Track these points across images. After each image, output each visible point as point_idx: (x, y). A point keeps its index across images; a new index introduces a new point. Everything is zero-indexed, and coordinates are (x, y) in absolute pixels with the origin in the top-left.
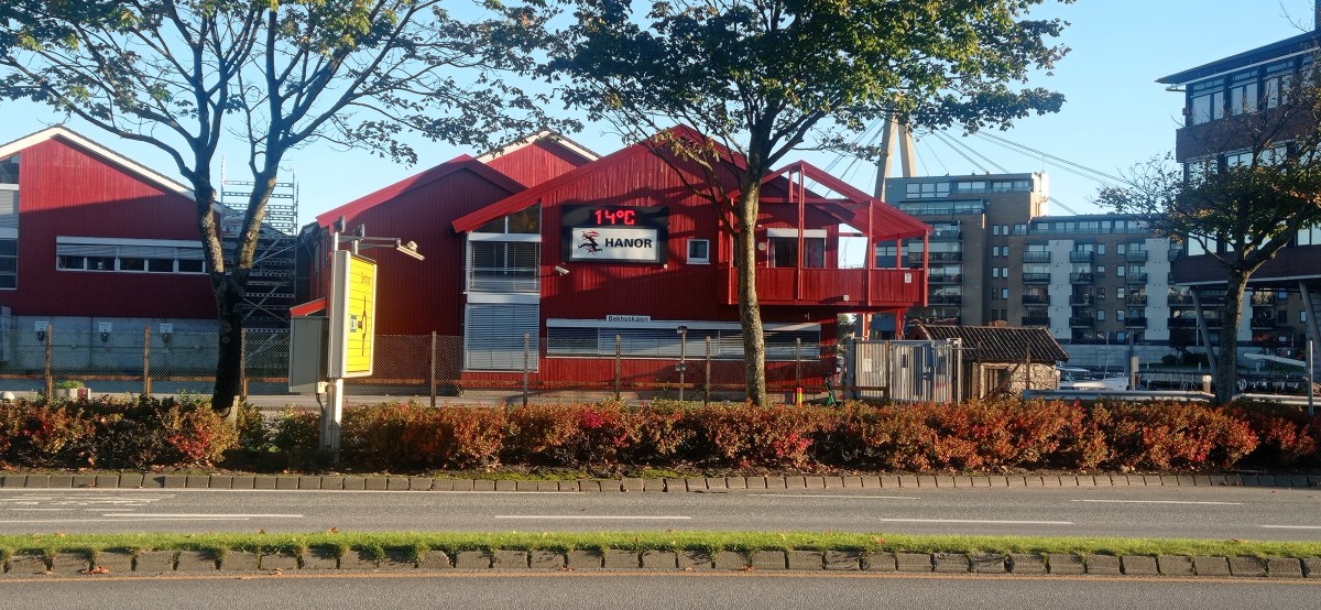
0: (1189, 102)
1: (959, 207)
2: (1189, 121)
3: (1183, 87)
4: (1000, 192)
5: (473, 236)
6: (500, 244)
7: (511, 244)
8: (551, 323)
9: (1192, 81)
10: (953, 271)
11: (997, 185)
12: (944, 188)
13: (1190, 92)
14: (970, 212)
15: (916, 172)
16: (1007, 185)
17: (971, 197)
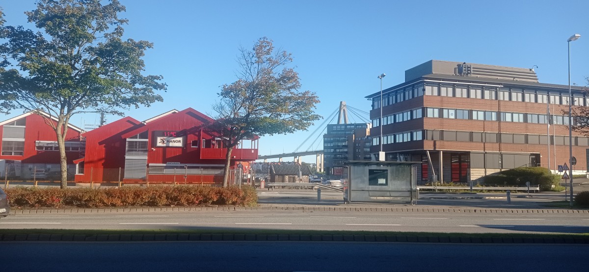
0: (373, 103)
1: (347, 132)
2: (373, 108)
3: (372, 99)
4: (358, 128)
5: (128, 140)
6: (136, 142)
7: (139, 142)
8: (150, 165)
9: (375, 97)
10: (346, 150)
11: (358, 127)
12: (343, 127)
13: (373, 100)
14: (350, 134)
15: (348, 122)
16: (360, 126)
17: (351, 130)
